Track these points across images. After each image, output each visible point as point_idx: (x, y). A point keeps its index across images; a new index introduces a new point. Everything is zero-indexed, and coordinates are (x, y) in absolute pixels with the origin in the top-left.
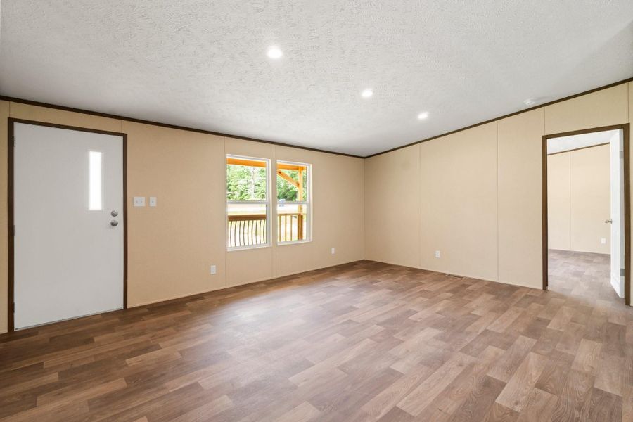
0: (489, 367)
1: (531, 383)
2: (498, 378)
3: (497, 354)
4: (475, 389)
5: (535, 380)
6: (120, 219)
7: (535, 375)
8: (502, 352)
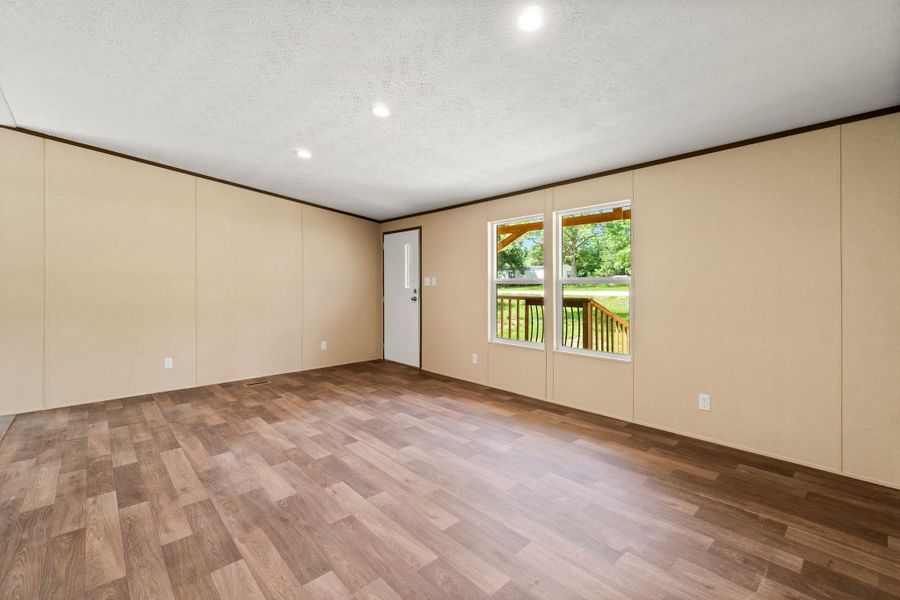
0: (156, 511)
1: (92, 529)
2: (132, 507)
3: (167, 531)
4: (142, 486)
5: (90, 536)
6: (417, 295)
7: (94, 543)
8: (165, 539)
